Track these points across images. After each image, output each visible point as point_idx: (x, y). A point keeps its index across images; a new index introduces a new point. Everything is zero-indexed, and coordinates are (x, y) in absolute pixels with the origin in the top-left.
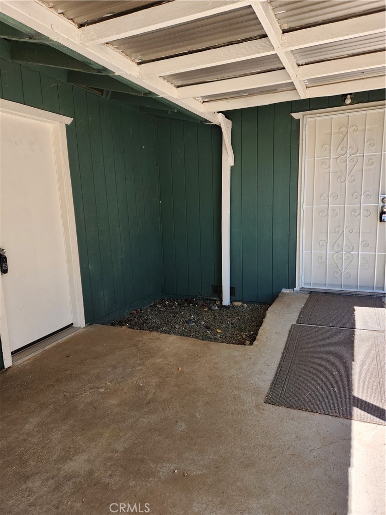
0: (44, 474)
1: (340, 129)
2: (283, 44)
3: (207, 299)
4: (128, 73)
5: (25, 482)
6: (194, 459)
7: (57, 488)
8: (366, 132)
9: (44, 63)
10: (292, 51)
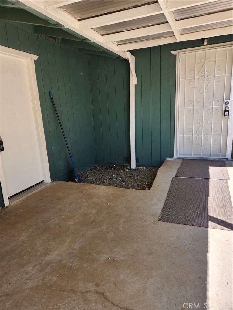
0: (33, 263)
1: (201, 60)
2: (167, 7)
3: (122, 165)
4: (73, 26)
5: (23, 267)
6: (119, 252)
7: (42, 270)
8: (216, 62)
9: (20, 21)
10: (172, 11)
